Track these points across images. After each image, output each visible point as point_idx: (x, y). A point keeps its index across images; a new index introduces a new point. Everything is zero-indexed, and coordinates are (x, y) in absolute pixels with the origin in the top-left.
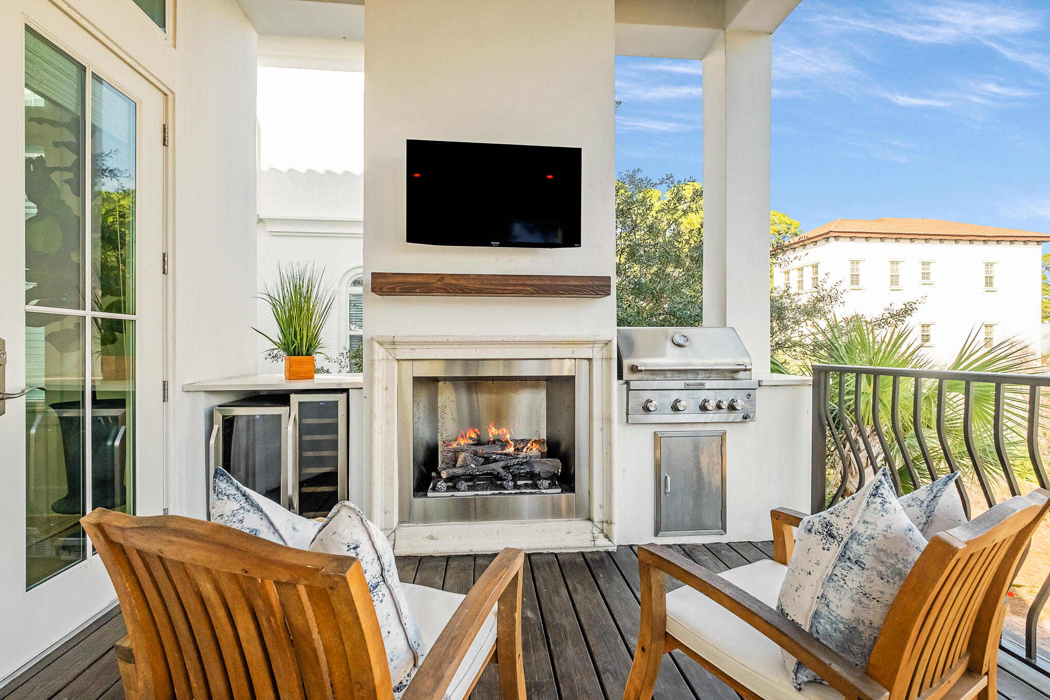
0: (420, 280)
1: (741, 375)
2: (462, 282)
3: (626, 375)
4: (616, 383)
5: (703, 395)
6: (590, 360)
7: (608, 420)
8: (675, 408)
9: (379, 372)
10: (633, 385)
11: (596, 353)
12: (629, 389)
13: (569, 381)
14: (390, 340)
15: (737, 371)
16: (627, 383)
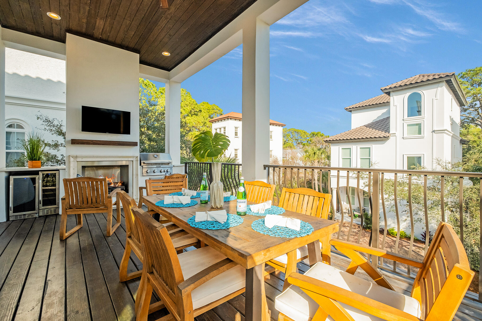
0: (86, 141)
1: (170, 164)
2: (98, 142)
3: (142, 164)
4: (139, 166)
5: (160, 169)
6: (133, 161)
7: (137, 175)
8: (154, 172)
9: (72, 165)
10: (144, 167)
11: (134, 159)
12: (143, 168)
13: (127, 166)
14: (76, 156)
15: (169, 163)
16: (142, 166)
